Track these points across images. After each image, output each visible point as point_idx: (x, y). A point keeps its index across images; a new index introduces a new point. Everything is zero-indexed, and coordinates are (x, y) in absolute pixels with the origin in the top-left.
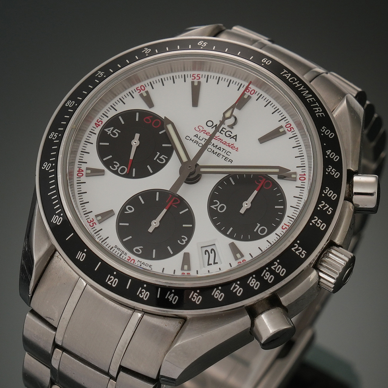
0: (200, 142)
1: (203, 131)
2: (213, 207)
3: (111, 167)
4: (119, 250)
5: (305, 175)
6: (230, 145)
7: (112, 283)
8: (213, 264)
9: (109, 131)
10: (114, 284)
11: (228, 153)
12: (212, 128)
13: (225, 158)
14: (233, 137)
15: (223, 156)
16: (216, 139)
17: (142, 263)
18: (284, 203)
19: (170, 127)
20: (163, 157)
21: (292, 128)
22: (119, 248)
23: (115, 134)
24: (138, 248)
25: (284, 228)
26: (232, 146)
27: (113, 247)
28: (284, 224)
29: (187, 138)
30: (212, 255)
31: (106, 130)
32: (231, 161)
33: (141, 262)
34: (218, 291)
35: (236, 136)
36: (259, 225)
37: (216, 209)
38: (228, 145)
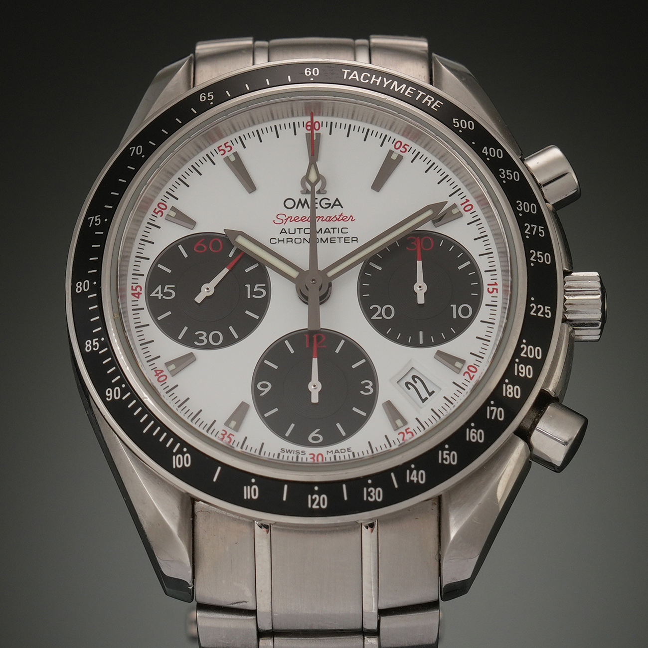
0: (293, 237)
1: (287, 219)
2: (374, 317)
3: (196, 343)
4: (290, 453)
5: (468, 201)
6: (338, 217)
7: (319, 504)
8: (428, 396)
9: (158, 293)
10: (324, 504)
11: (344, 230)
12: (297, 208)
13: (345, 240)
14: (334, 205)
15: (340, 238)
17: (334, 452)
18: (467, 256)
19: (241, 240)
20: (258, 287)
21: (406, 145)
22: (289, 450)
23: (170, 294)
24: (313, 434)
25: (491, 290)
26: (342, 217)
27: (279, 454)
28: (488, 285)
29: (273, 241)
30: (419, 385)
31: (153, 294)
32: (356, 239)
33: (332, 451)
34: (473, 430)
35: (337, 200)
36: (454, 306)
37: (381, 318)
38: (335, 219)
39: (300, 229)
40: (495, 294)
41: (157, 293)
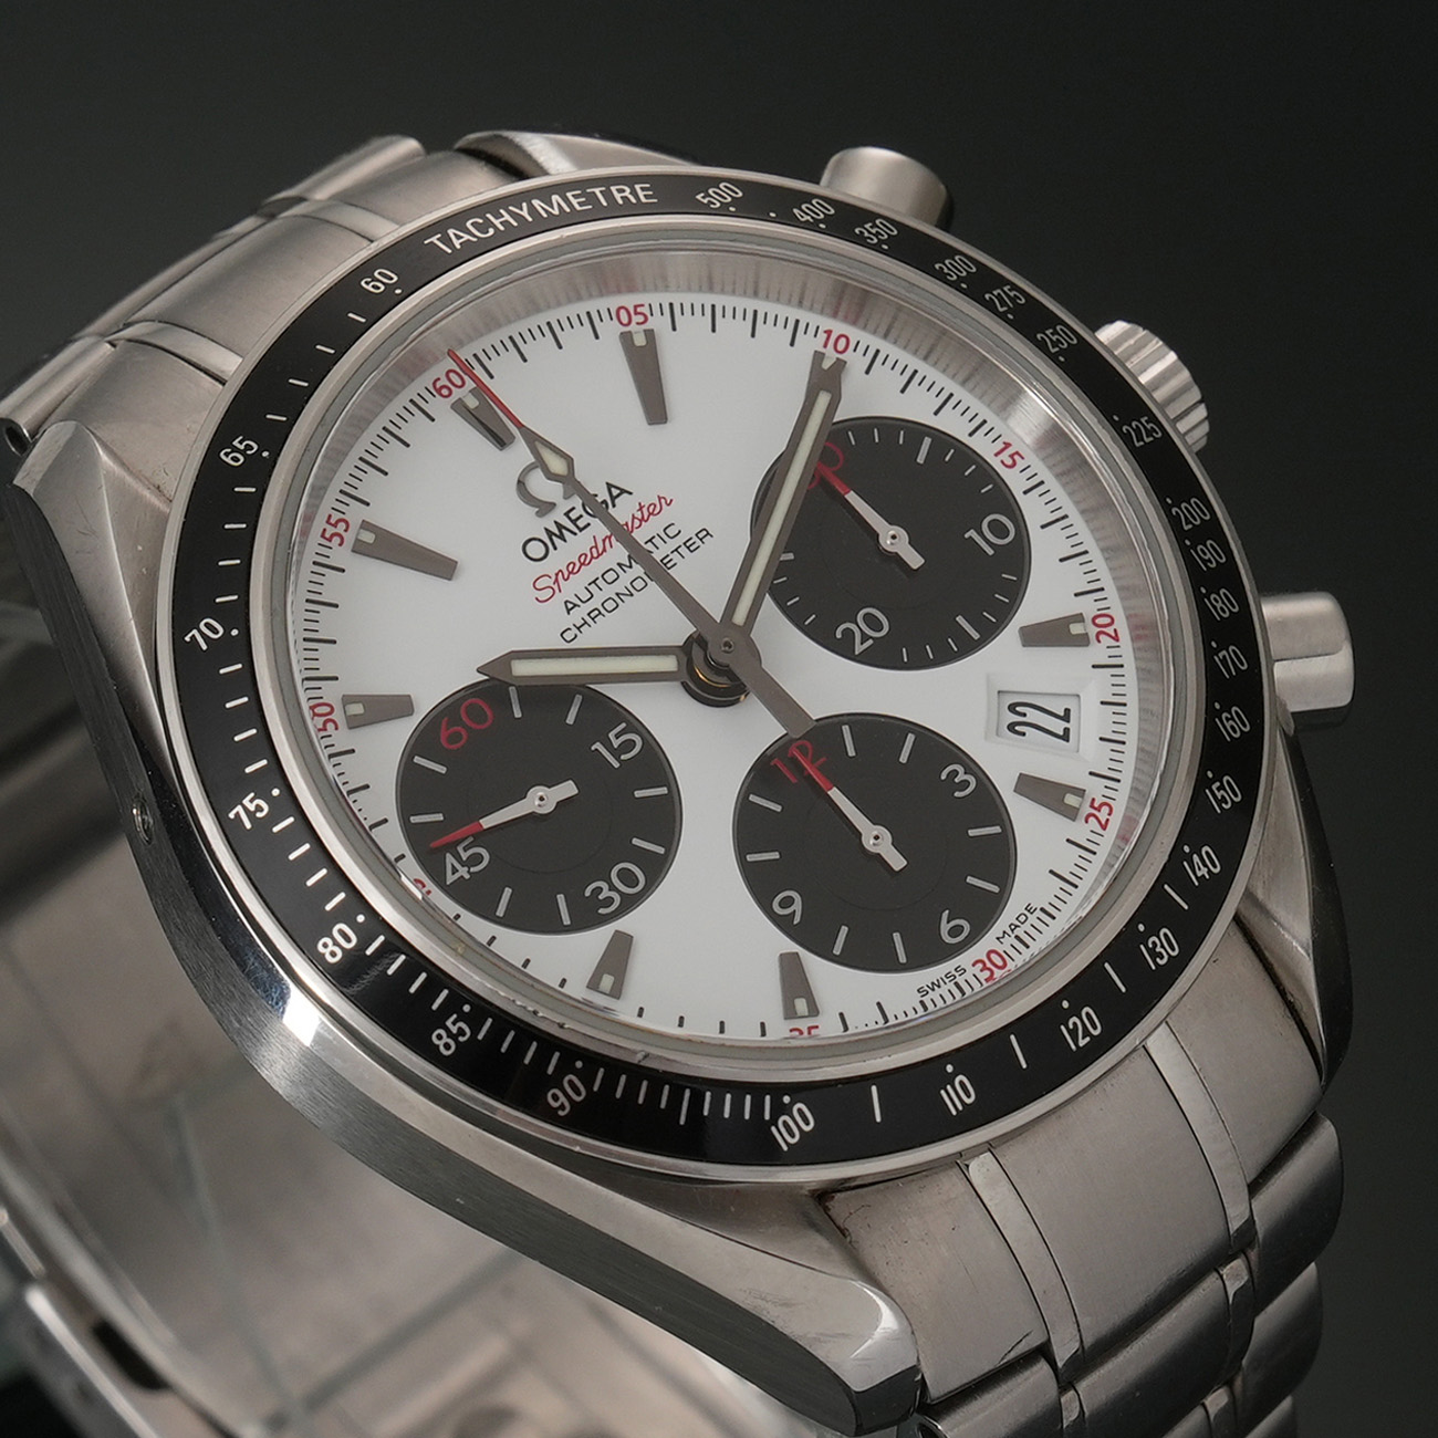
0: (596, 603)
1: (556, 580)
2: (859, 649)
3: (601, 911)
4: (939, 986)
5: (829, 333)
6: (639, 515)
8: (1067, 725)
10: (1095, 1028)
11: (671, 532)
12: (555, 548)
13: (688, 548)
14: (613, 499)
15: (676, 550)
16: (604, 550)
17: (1010, 933)
18: (917, 431)
19: (522, 669)
20: (617, 736)
21: (636, 306)
22: (933, 983)
23: (477, 859)
24: (945, 927)
25: (1009, 462)
26: (645, 510)
27: (922, 1002)
28: (996, 455)
29: (568, 636)
30: (1033, 716)
31: (450, 879)
32: (705, 533)
33: (1004, 932)
34: (1224, 715)
35: (609, 486)
36: (972, 533)
37: (870, 642)
38: (637, 523)
39: (594, 582)
40: (1021, 464)
41: (455, 870)
